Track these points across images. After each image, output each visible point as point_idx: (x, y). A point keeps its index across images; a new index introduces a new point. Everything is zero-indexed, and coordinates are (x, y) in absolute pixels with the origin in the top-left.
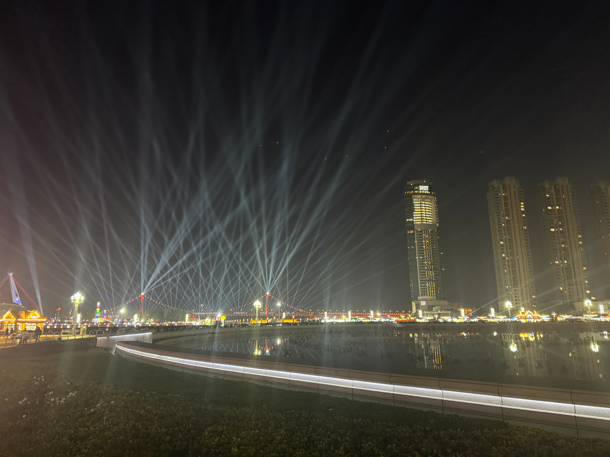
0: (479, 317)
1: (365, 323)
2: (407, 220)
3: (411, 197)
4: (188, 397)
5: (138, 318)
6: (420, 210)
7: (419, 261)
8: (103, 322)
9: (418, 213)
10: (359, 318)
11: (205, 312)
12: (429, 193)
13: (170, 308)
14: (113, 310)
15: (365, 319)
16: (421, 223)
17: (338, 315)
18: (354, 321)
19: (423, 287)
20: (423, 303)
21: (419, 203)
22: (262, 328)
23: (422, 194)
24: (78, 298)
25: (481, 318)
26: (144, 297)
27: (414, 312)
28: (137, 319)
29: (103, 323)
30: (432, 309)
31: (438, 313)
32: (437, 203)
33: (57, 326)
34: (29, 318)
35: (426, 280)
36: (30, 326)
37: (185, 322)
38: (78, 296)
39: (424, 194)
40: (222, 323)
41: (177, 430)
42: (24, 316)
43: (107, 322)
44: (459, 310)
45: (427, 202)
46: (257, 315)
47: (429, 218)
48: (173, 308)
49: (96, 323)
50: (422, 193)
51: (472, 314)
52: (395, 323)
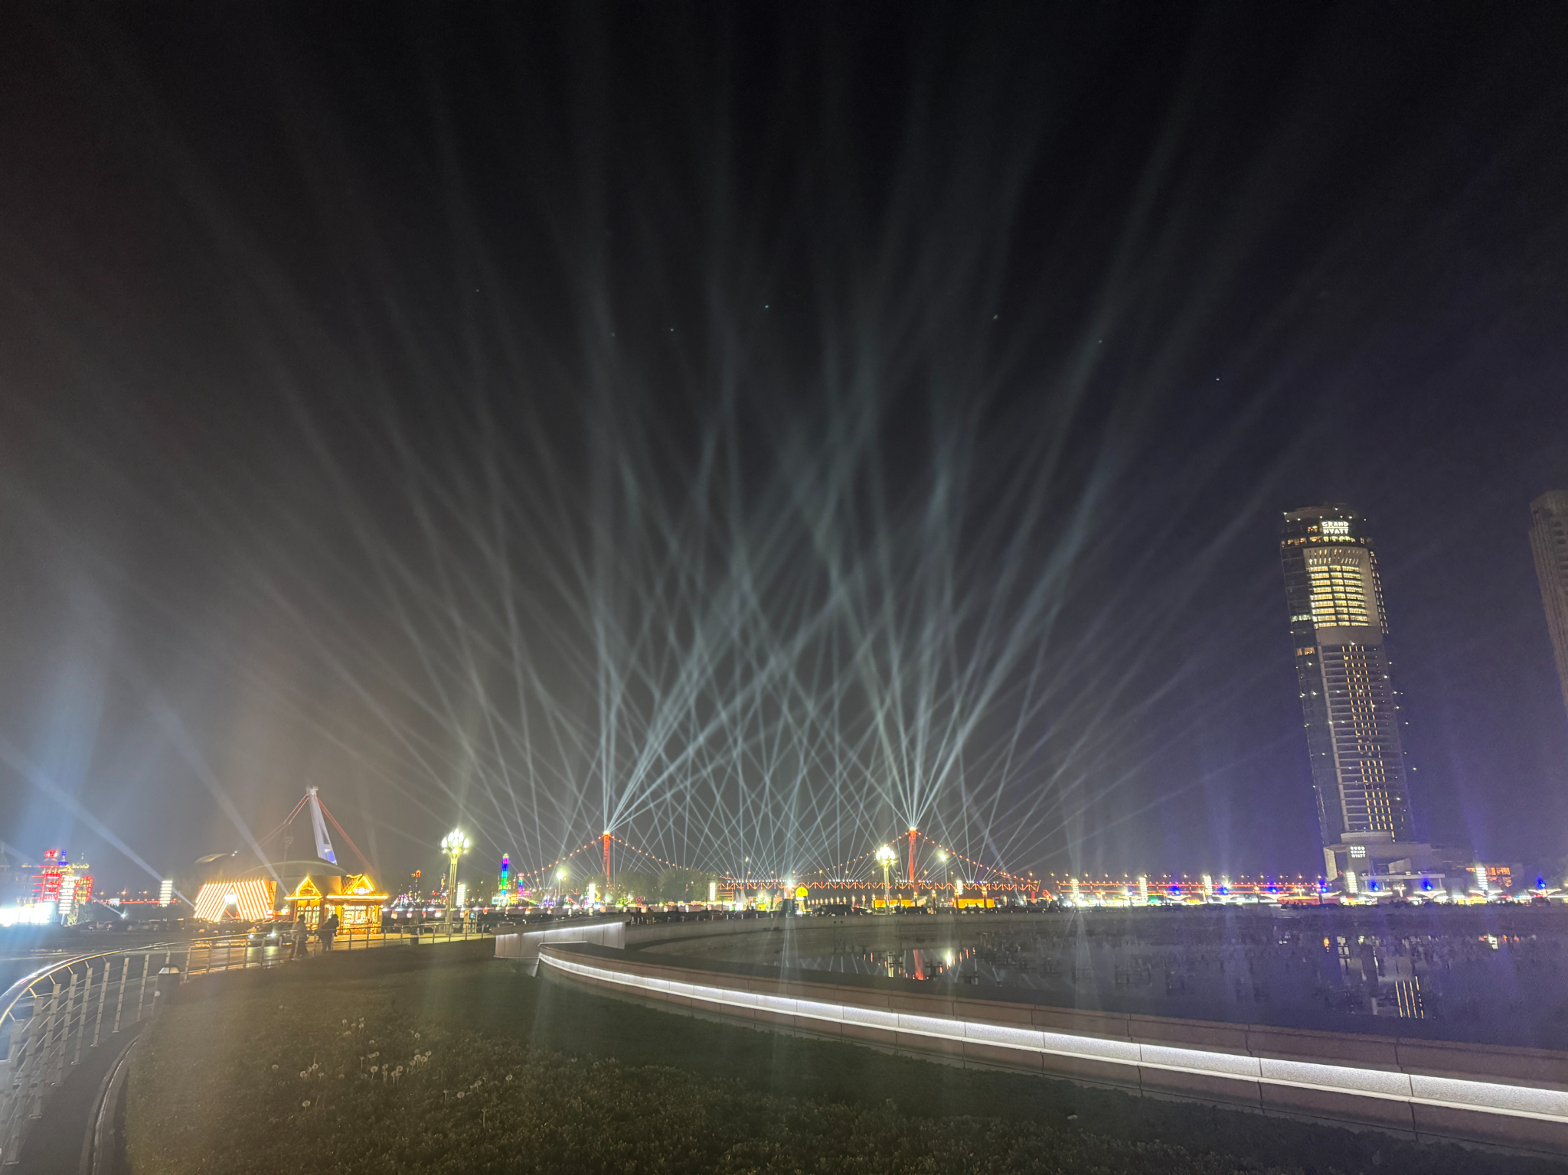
0: (1535, 891)
1: (1188, 907)
2: (1295, 619)
3: (1301, 553)
4: (695, 1073)
5: (597, 893)
6: (1330, 588)
7: (1336, 733)
8: (516, 903)
9: (1324, 597)
10: (1170, 897)
11: (755, 876)
12: (1353, 540)
13: (672, 866)
14: (540, 875)
15: (1189, 898)
16: (1335, 624)
17: (1111, 888)
18: (1158, 903)
19: (1353, 806)
20: (1358, 852)
21: (1326, 569)
22: (901, 918)
23: (1331, 543)
24: (457, 843)
25: (1540, 892)
26: (610, 839)
27: (1332, 879)
28: (596, 895)
29: (517, 906)
30: (1387, 867)
31: (1404, 880)
32: (1377, 568)
33: (412, 912)
34: (349, 892)
35: (1361, 787)
36: (353, 913)
37: (708, 903)
38: (456, 839)
39: (1337, 544)
40: (798, 905)
41: (655, 1148)
42: (339, 888)
43: (526, 904)
44: (1468, 869)
45: (1347, 565)
46: (888, 887)
47: (1359, 611)
48: (679, 866)
49: (501, 906)
50: (1330, 541)
51: (1510, 881)
52: (1275, 907)
